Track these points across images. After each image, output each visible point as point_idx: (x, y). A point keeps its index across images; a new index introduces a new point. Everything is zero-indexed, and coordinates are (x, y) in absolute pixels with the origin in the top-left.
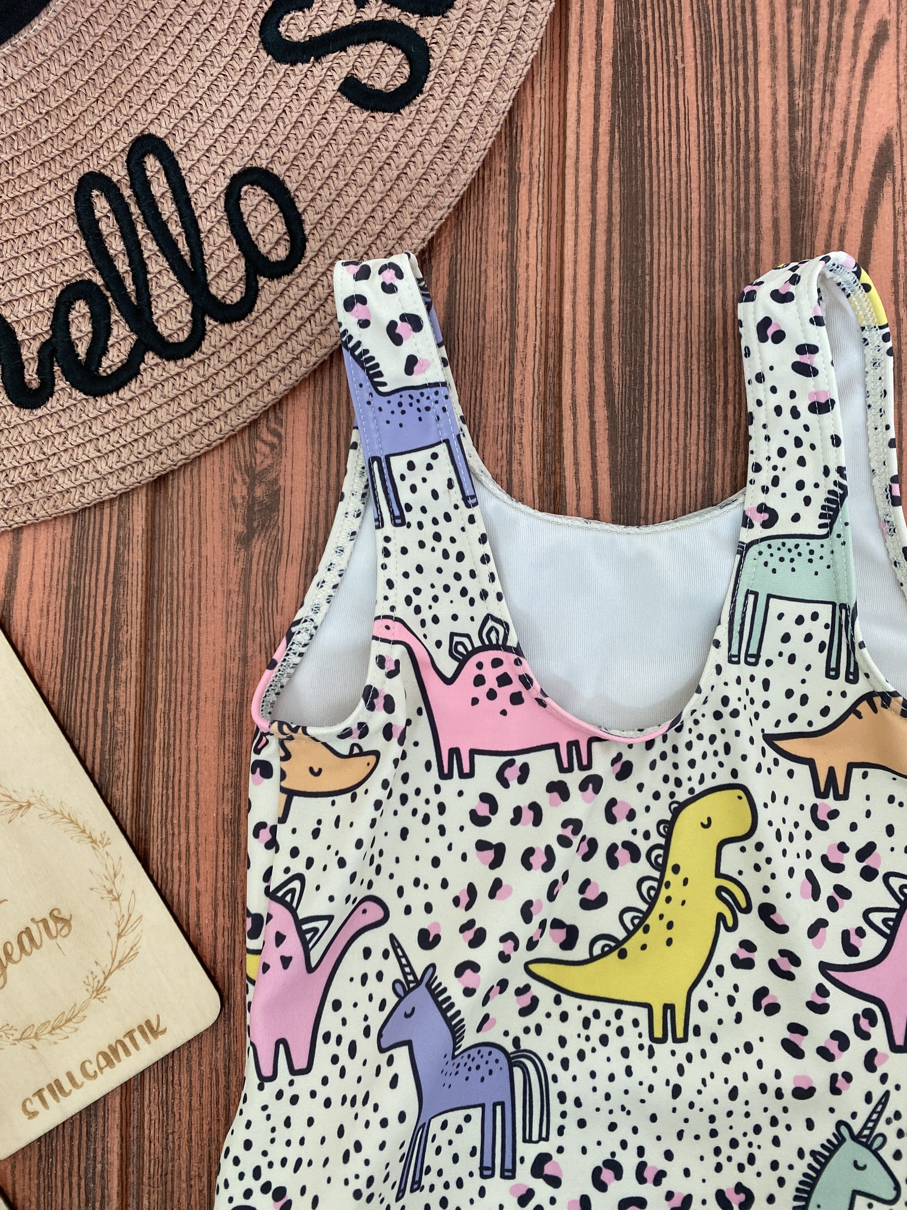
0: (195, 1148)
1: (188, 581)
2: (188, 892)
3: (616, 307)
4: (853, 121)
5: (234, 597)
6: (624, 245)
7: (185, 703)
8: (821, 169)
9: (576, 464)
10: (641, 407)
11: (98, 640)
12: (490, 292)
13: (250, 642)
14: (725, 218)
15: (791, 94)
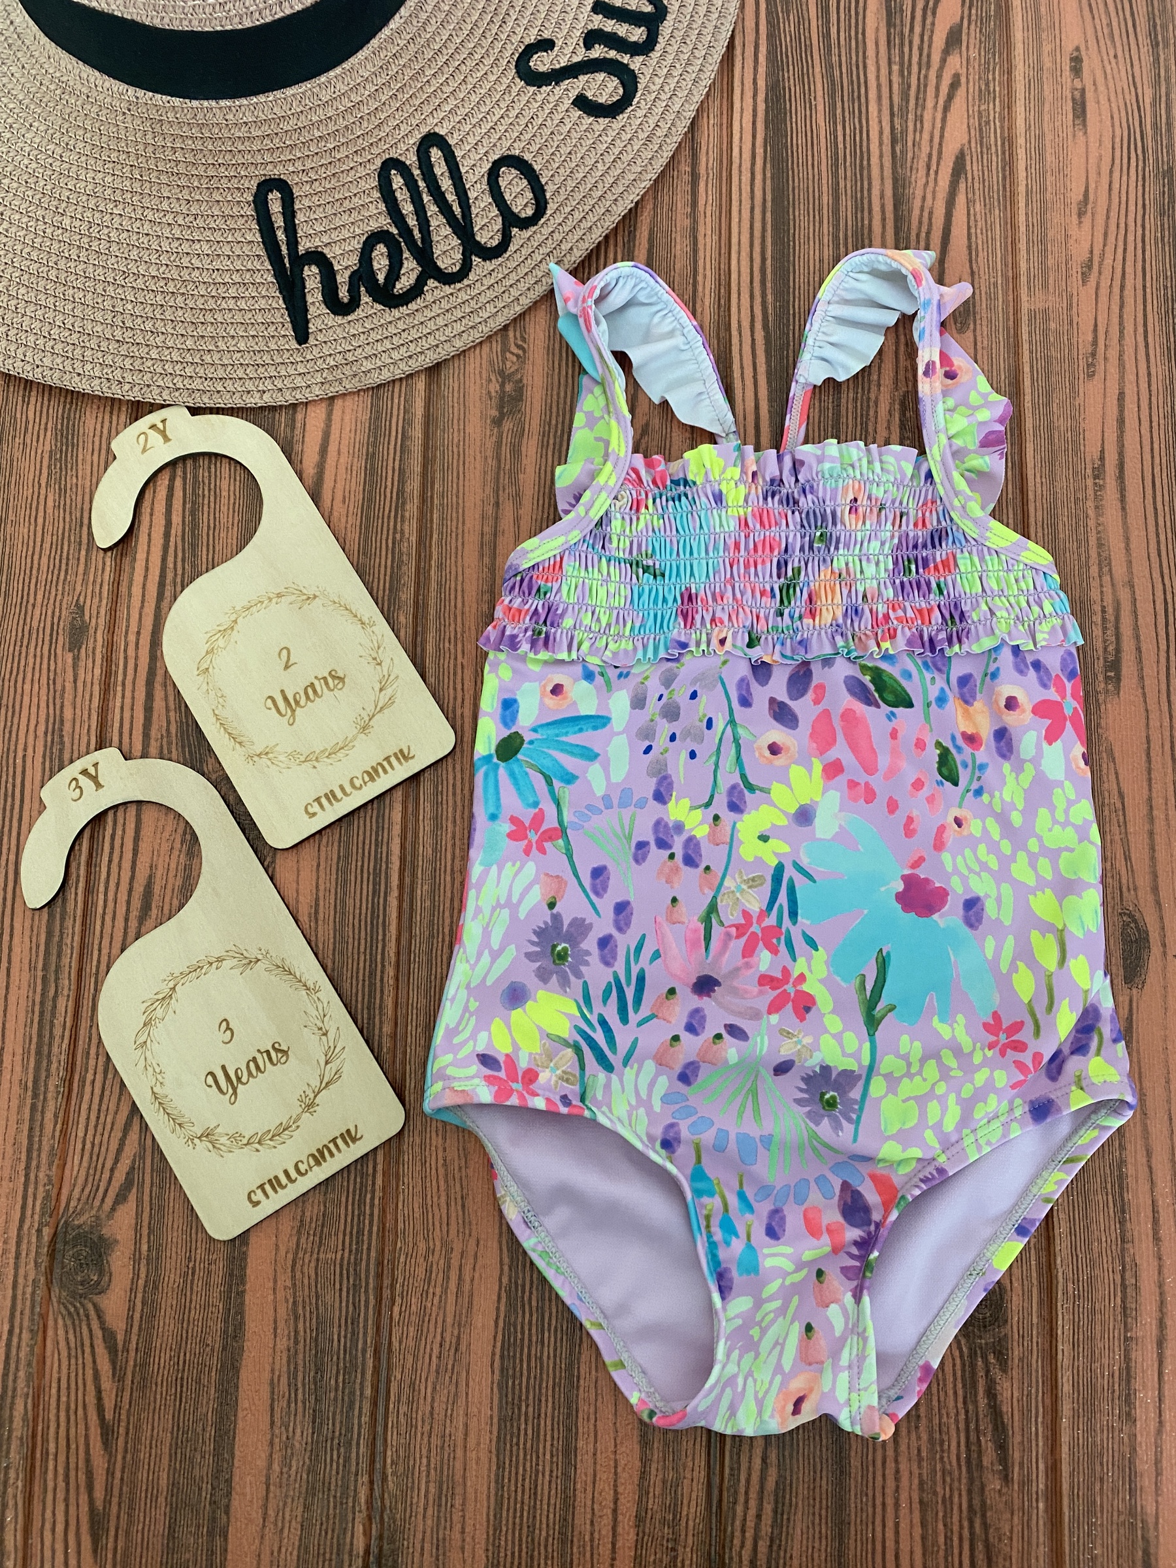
0: (457, 851)
1: (455, 450)
2: (455, 666)
3: (769, 262)
4: (936, 140)
5: (490, 460)
6: (774, 220)
7: (454, 535)
8: (914, 172)
9: (742, 368)
10: (788, 330)
11: (388, 490)
12: (678, 253)
13: (501, 492)
14: (847, 204)
15: (892, 122)
